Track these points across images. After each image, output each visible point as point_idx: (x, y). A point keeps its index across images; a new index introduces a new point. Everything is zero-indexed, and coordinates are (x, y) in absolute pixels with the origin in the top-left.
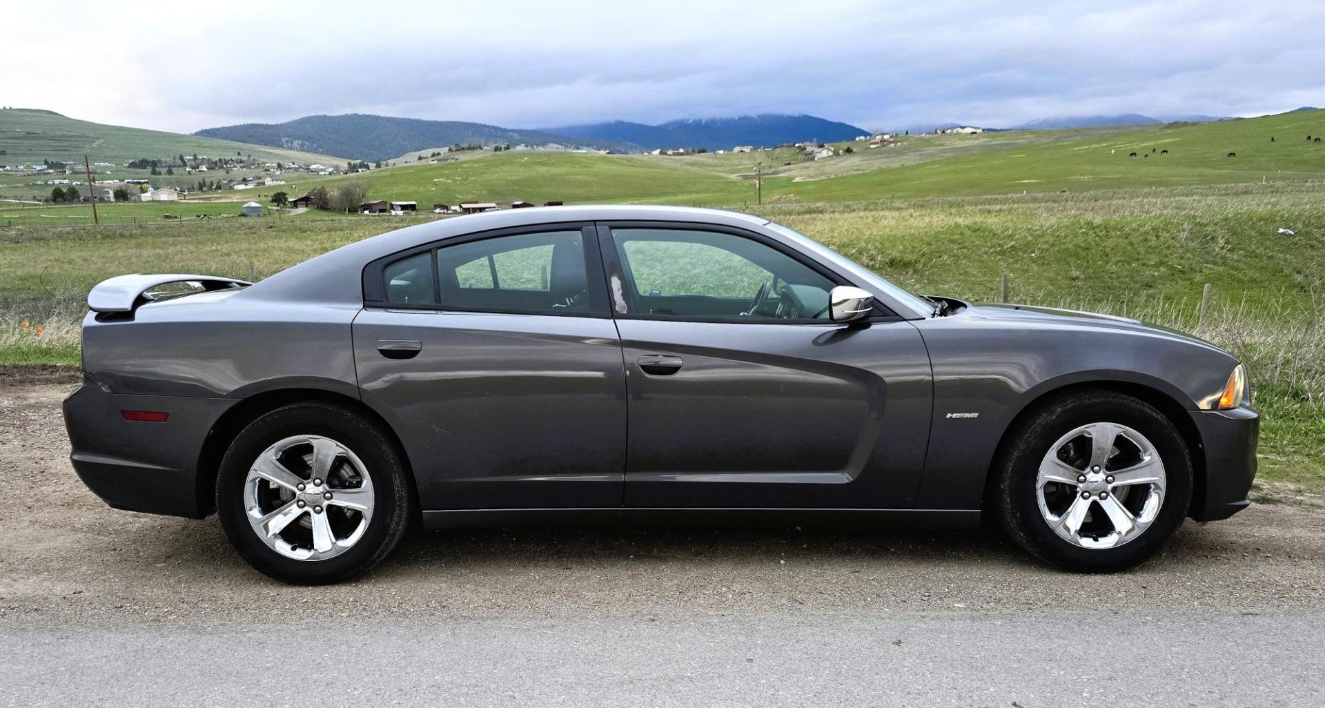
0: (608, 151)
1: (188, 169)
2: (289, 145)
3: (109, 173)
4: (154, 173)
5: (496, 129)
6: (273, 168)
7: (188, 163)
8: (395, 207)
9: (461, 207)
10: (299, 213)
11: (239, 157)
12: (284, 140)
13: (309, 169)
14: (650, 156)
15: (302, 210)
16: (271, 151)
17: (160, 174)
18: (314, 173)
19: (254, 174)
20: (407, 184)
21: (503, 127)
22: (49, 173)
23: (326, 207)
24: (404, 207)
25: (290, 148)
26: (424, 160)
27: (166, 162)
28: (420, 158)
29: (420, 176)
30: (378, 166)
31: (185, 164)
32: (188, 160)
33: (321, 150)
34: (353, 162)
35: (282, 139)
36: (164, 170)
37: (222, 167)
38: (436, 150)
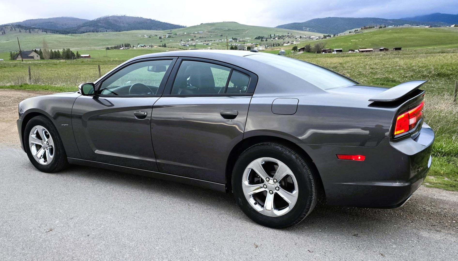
0: (429, 26)
1: (272, 39)
2: (305, 29)
3: (249, 41)
4: (262, 41)
5: (383, 19)
6: (299, 38)
7: (272, 37)
8: (334, 51)
9: (359, 50)
10: (301, 53)
11: (288, 35)
12: (304, 28)
13: (310, 38)
14: (450, 27)
15: (301, 52)
16: (298, 32)
17: (263, 41)
18: (312, 39)
19: (292, 40)
20: (341, 42)
21: (386, 19)
22: (233, 42)
23: (310, 51)
24: (337, 51)
25: (305, 31)
26: (351, 33)
27: (266, 37)
28: (350, 32)
29: (346, 39)
30: (334, 36)
31: (271, 38)
32: (272, 36)
33: (316, 31)
34: (325, 35)
35: (303, 28)
36: (265, 40)
37: (282, 38)
38: (356, 29)
